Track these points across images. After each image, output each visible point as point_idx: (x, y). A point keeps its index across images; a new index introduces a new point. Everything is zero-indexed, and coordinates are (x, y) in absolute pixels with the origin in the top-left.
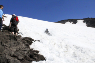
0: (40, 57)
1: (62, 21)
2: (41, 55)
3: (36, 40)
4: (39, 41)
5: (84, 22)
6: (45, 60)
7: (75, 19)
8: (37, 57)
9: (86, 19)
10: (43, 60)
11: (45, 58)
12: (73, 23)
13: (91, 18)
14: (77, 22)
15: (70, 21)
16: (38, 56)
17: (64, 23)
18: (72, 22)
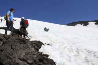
0: (50, 61)
1: (72, 23)
2: (51, 59)
3: (45, 44)
4: (48, 44)
5: (96, 24)
7: (86, 21)
8: (47, 61)
10: (53, 64)
11: (55, 62)
12: (84, 26)
14: (88, 25)
15: (81, 23)
16: (48, 60)
17: (74, 25)
18: (83, 25)
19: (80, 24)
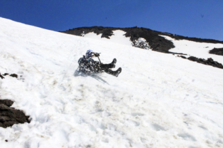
0: (14, 116)
1: (78, 29)
2: (19, 110)
3: (6, 74)
4: (14, 75)
5: (127, 35)
6: (29, 122)
7: (107, 28)
8: (8, 116)
9: (132, 28)
10: (22, 122)
11: (29, 117)
12: (102, 37)
13: (142, 28)
14: (111, 35)
15: (97, 30)
16: (9, 114)
18: (101, 35)
19: (95, 32)
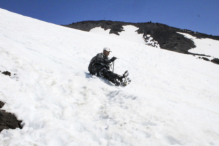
1: (83, 22)
2: (10, 113)
4: (7, 73)
5: (139, 32)
6: (21, 127)
7: (117, 22)
9: (145, 23)
10: (13, 128)
11: (21, 121)
12: (111, 33)
13: (157, 24)
14: (120, 31)
15: (105, 24)
17: (88, 30)
18: (109, 30)
19: (102, 27)
